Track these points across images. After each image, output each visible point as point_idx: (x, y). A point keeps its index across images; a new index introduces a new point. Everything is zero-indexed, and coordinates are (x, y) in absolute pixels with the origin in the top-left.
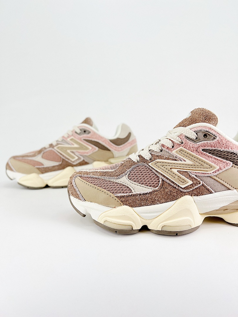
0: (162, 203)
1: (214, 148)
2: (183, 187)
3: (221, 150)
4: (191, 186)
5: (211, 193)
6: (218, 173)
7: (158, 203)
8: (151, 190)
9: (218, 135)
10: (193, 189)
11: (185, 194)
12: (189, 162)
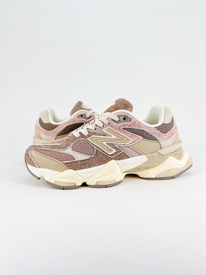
0: (96, 166)
1: (131, 127)
2: (110, 154)
3: (135, 129)
4: (115, 154)
5: (129, 157)
6: (133, 144)
7: (93, 166)
8: (88, 158)
9: (133, 118)
11: (111, 159)
12: (114, 137)
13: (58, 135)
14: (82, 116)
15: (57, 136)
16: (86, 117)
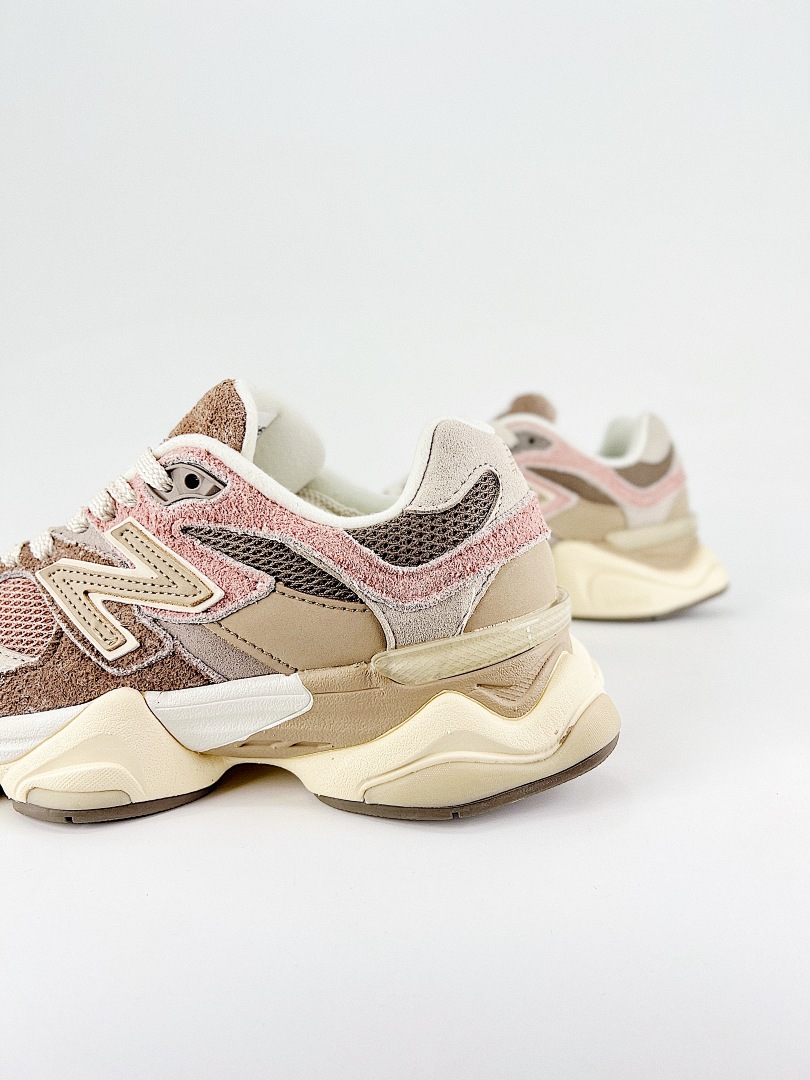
0: (43, 710)
1: (219, 526)
2: (110, 656)
3: (240, 533)
4: (135, 656)
5: (208, 682)
6: (221, 612)
7: (31, 709)
8: (13, 666)
9: (229, 480)
10: (141, 665)
11: (116, 682)
12: (142, 571)
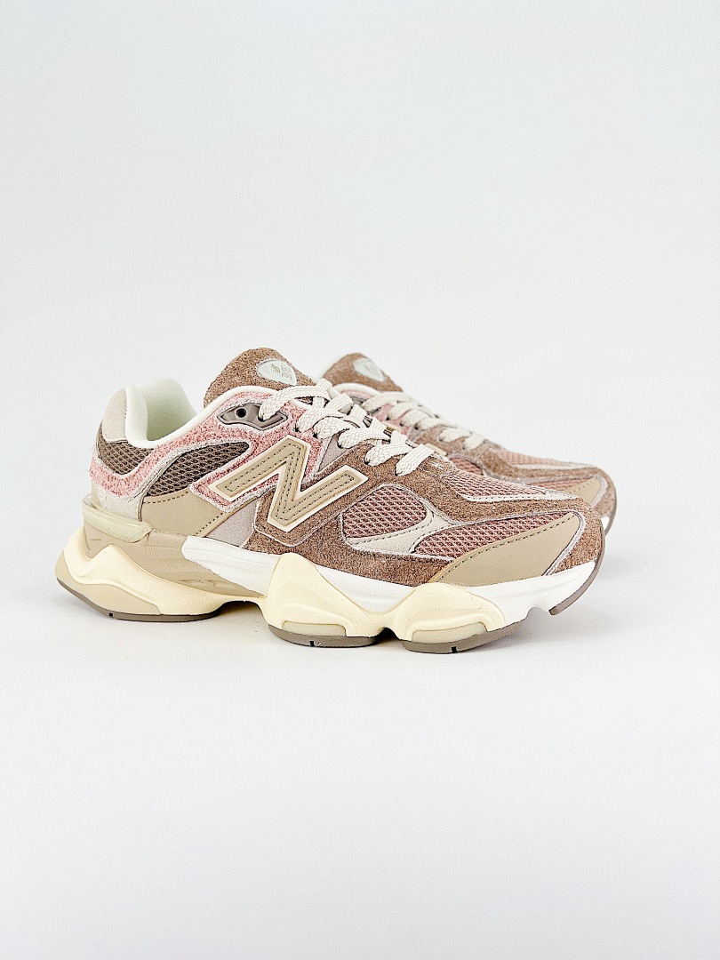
13: (148, 495)
14: (241, 413)
15: (146, 499)
16: (261, 420)
